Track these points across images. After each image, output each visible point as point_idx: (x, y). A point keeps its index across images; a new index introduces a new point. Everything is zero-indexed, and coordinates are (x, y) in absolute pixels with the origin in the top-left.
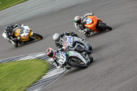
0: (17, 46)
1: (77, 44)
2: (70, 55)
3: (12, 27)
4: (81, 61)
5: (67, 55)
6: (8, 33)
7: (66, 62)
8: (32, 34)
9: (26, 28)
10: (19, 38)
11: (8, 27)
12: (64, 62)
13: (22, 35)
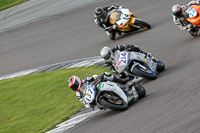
0: (113, 38)
1: (136, 64)
2: (102, 89)
3: (106, 9)
4: (120, 98)
5: (96, 90)
6: (99, 20)
7: (94, 100)
8: (133, 21)
9: (126, 11)
10: (114, 27)
11: (99, 10)
12: (92, 100)
13: (119, 23)
